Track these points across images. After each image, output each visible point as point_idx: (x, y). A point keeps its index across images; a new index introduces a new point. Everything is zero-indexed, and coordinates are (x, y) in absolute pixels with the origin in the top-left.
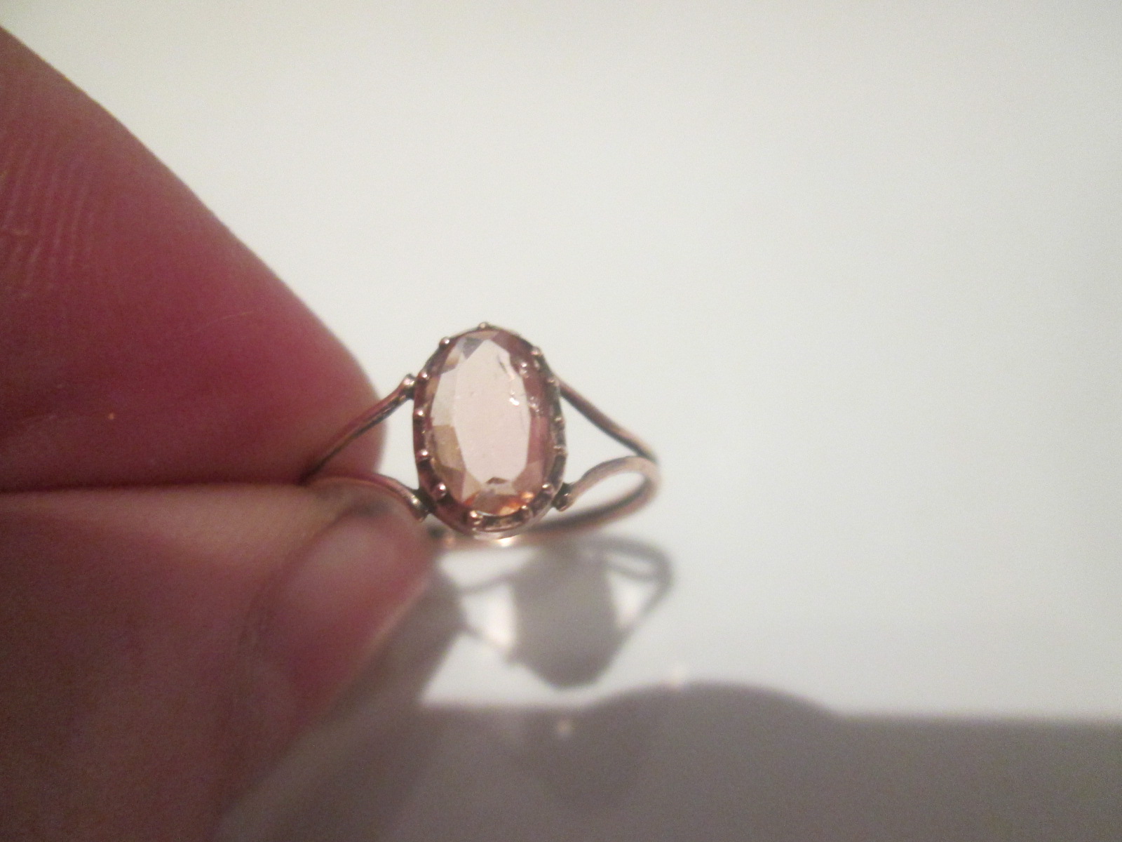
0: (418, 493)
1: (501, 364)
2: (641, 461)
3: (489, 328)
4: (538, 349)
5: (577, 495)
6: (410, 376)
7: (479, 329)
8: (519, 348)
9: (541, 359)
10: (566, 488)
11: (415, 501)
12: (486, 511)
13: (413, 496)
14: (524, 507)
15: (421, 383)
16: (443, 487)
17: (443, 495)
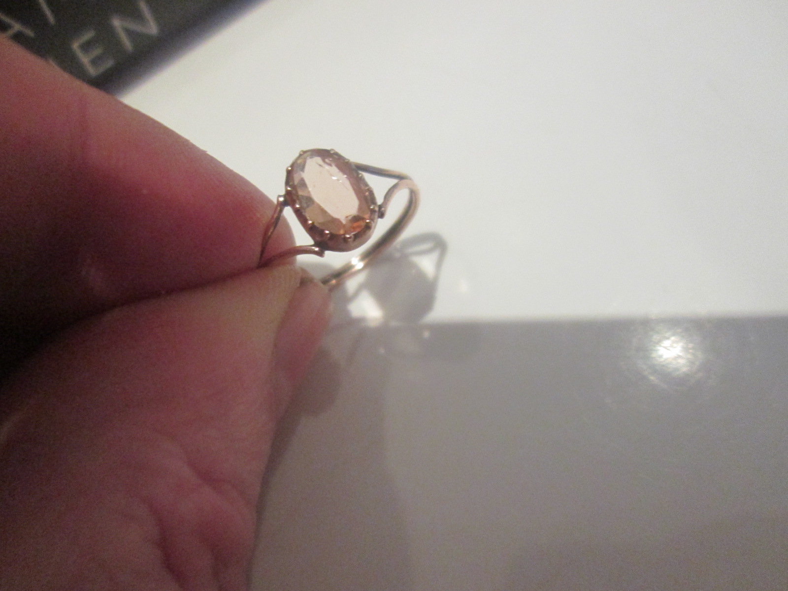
0: (316, 245)
1: (320, 165)
2: (404, 181)
3: (305, 152)
4: (332, 150)
5: (386, 208)
6: (280, 196)
7: (300, 155)
8: (324, 154)
9: (336, 154)
10: (380, 207)
11: (317, 249)
12: (352, 232)
13: (313, 248)
14: (368, 221)
15: (288, 193)
16: (327, 232)
17: (329, 236)
